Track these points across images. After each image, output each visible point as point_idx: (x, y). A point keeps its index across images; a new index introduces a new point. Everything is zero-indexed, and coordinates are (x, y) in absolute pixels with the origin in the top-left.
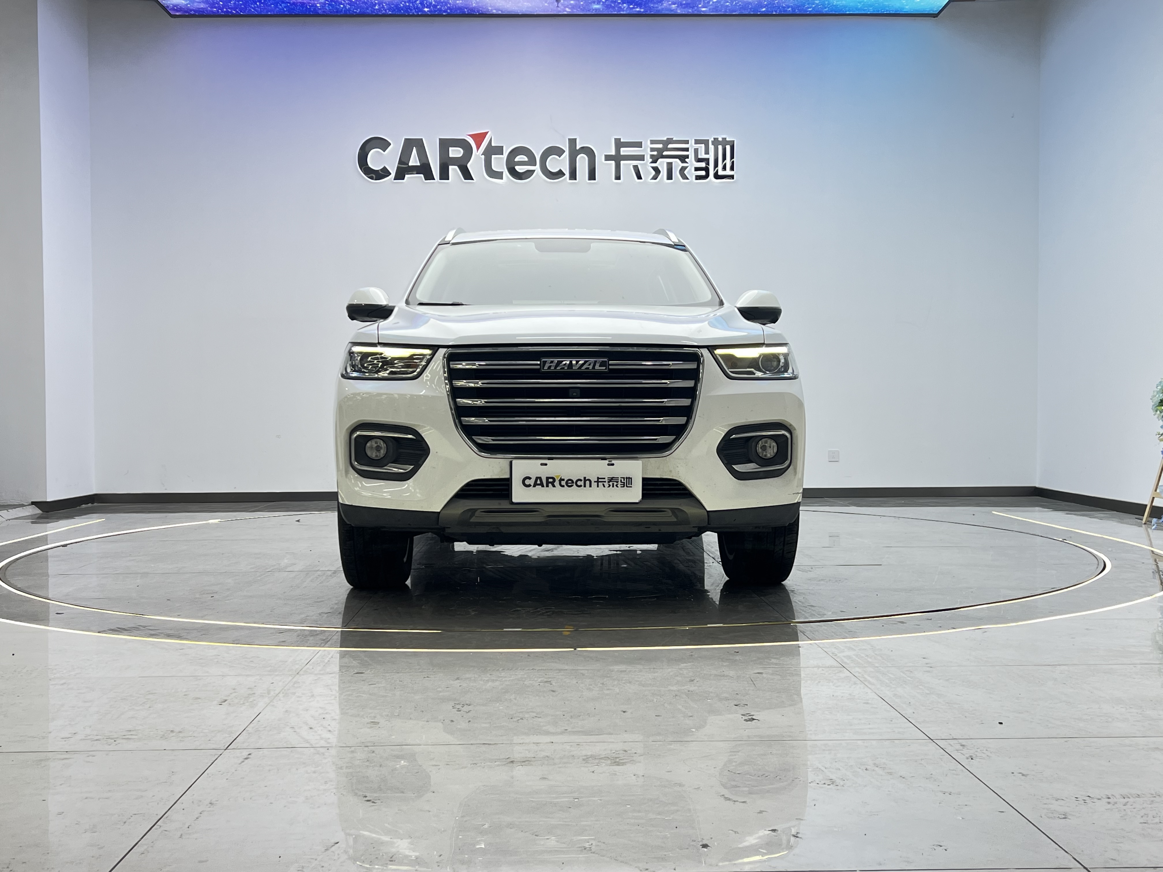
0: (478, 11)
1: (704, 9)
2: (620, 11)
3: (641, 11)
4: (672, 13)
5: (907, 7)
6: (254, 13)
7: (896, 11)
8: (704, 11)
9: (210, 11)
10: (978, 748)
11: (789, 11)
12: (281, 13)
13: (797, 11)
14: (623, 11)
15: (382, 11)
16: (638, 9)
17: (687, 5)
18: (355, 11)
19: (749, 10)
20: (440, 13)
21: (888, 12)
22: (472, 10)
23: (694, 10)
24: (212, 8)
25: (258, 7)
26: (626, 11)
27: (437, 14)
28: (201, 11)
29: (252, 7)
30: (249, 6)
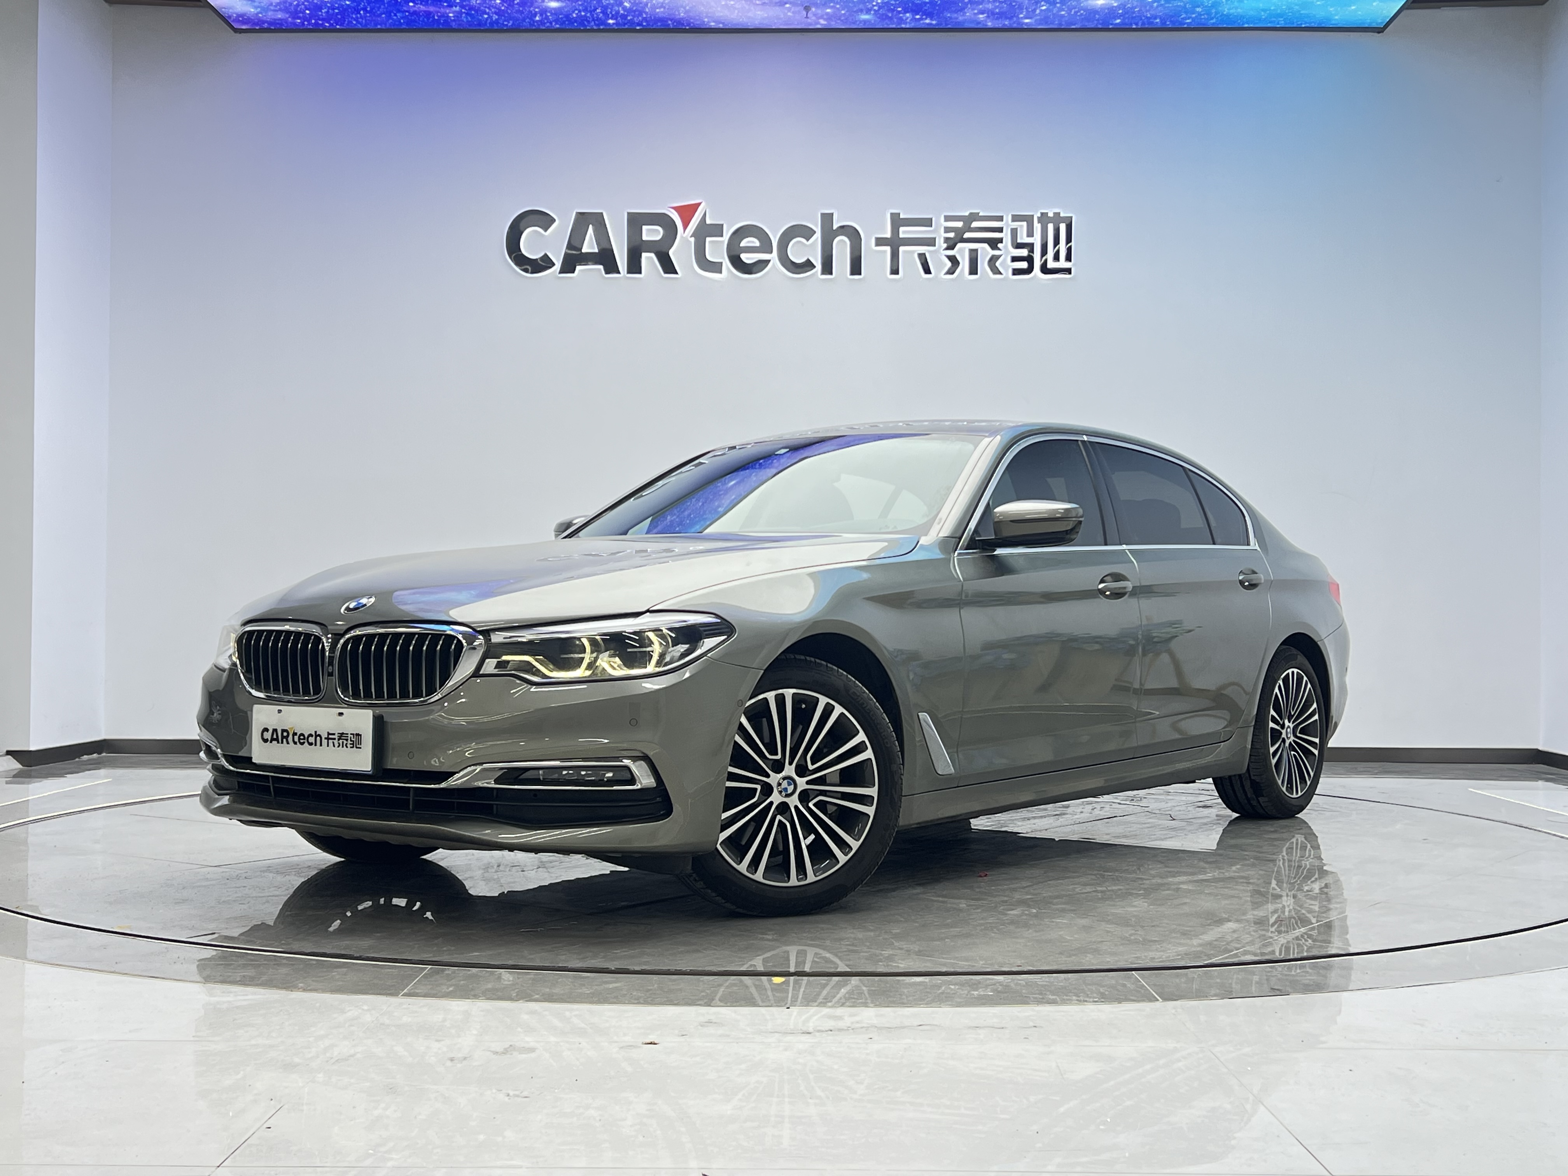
0: (689, 25)
1: (1027, 21)
2: (900, 24)
4: (980, 26)
5: (1337, 17)
6: (356, 27)
8: (1027, 23)
9: (291, 23)
11: (1157, 22)
12: (396, 27)
13: (1168, 23)
14: (906, 23)
18: (506, 23)
20: (631, 27)
24: (294, 18)
25: (361, 17)
26: (910, 23)
27: (626, 29)
28: (278, 24)
29: (352, 18)
30: (350, 17)
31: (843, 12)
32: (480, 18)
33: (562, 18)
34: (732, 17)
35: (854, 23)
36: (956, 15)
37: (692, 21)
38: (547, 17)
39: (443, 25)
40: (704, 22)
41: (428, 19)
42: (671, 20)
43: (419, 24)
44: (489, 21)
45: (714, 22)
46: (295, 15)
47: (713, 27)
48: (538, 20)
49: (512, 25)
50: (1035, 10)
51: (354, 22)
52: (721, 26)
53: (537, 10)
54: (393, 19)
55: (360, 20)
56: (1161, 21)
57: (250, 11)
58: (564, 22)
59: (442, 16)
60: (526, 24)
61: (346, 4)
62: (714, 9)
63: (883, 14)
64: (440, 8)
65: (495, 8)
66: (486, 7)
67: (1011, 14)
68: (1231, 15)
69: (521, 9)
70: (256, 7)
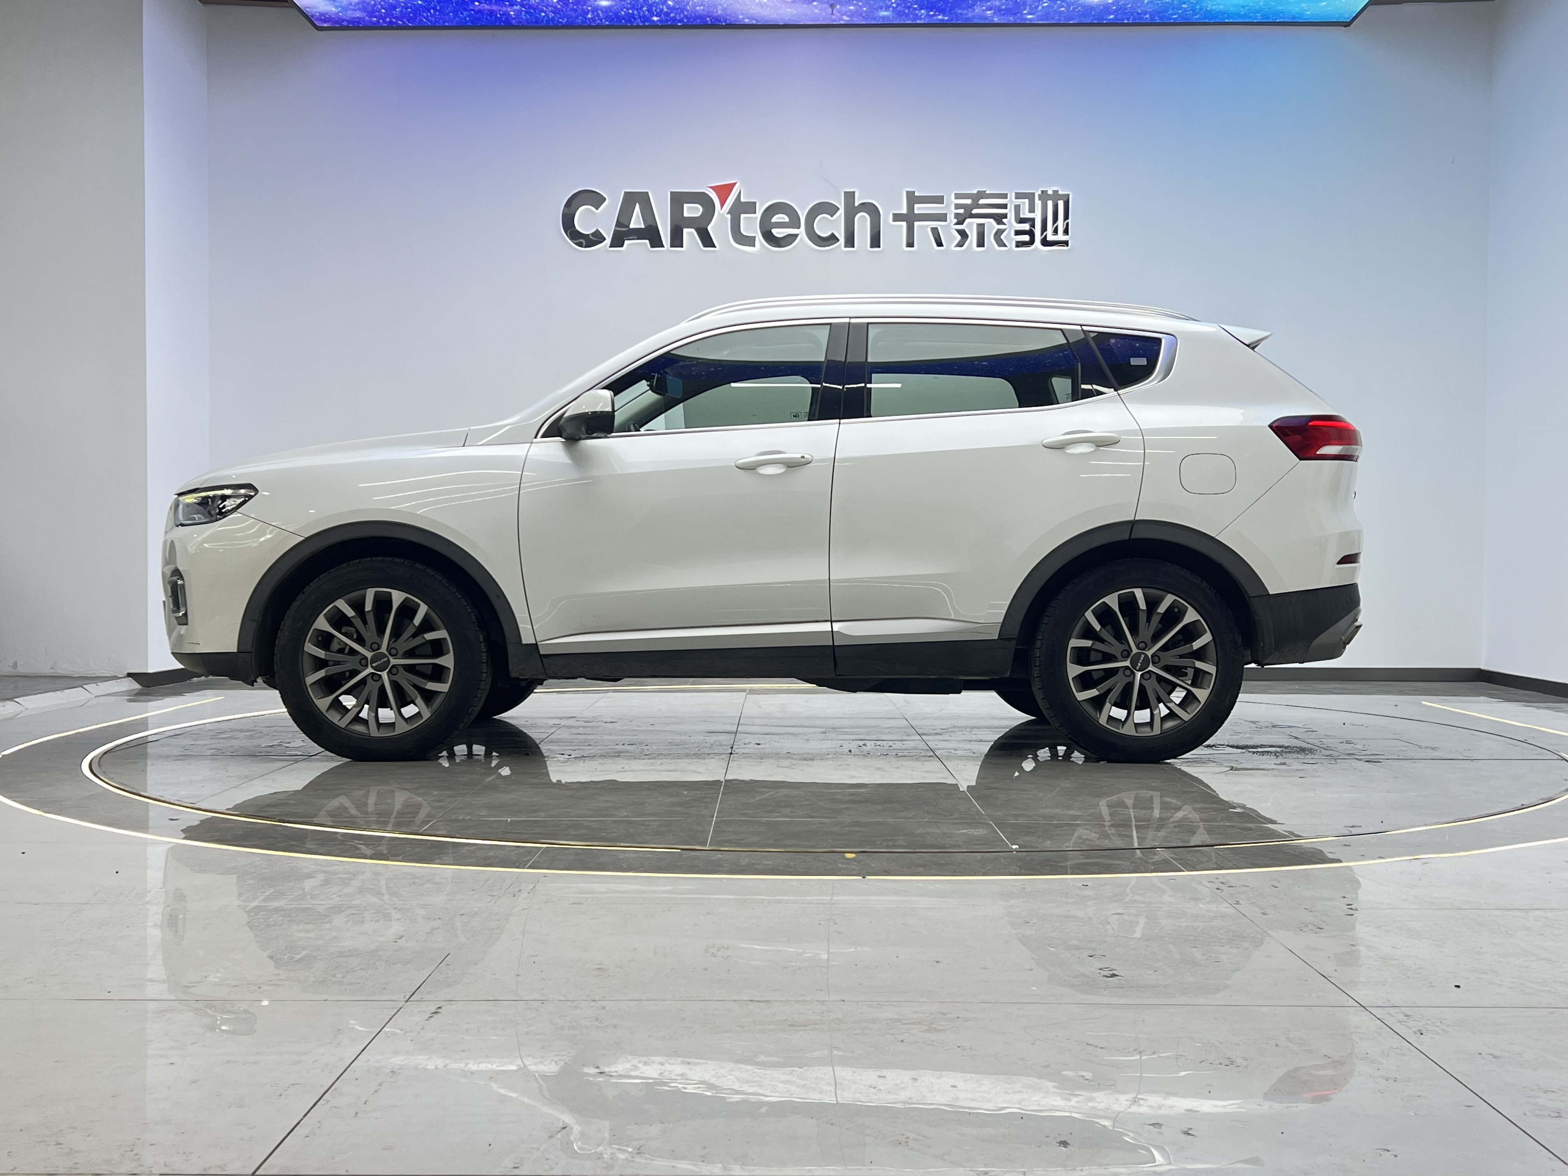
0: (725, 21)
1: (1030, 17)
2: (915, 20)
3: (942, 20)
4: (987, 22)
5: (1308, 13)
6: (426, 25)
7: (1293, 18)
8: (1030, 19)
9: (368, 21)
10: (1428, 1020)
11: (1147, 18)
12: (462, 24)
13: (1156, 18)
14: (921, 19)
15: (596, 20)
16: (940, 17)
17: (1008, 11)
18: (560, 20)
19: (1091, 18)
20: (673, 24)
21: (1282, 20)
22: (717, 19)
23: (1016, 17)
24: (371, 17)
25: (431, 16)
26: (924, 20)
27: (669, 25)
28: (357, 22)
29: (423, 16)
30: (421, 15)
31: (865, 9)
32: (538, 15)
33: (611, 16)
34: (765, 14)
35: (874, 19)
36: (966, 12)
37: (728, 17)
38: (598, 15)
39: (504, 23)
40: (739, 18)
41: (491, 17)
42: (709, 17)
43: (483, 21)
44: (546, 18)
45: (748, 18)
46: (371, 14)
47: (747, 23)
48: (590, 18)
49: (566, 23)
50: (1038, 6)
51: (425, 20)
52: (754, 22)
53: (589, 8)
54: (459, 17)
55: (430, 18)
56: (1150, 17)
57: (333, 11)
58: (613, 20)
59: (503, 15)
60: (579, 21)
61: (418, 3)
62: (749, 7)
63: (900, 12)
64: (502, 7)
65: (551, 6)
66: (543, 6)
67: (1015, 10)
68: (1214, 10)
69: (575, 7)
70: (336, 7)
